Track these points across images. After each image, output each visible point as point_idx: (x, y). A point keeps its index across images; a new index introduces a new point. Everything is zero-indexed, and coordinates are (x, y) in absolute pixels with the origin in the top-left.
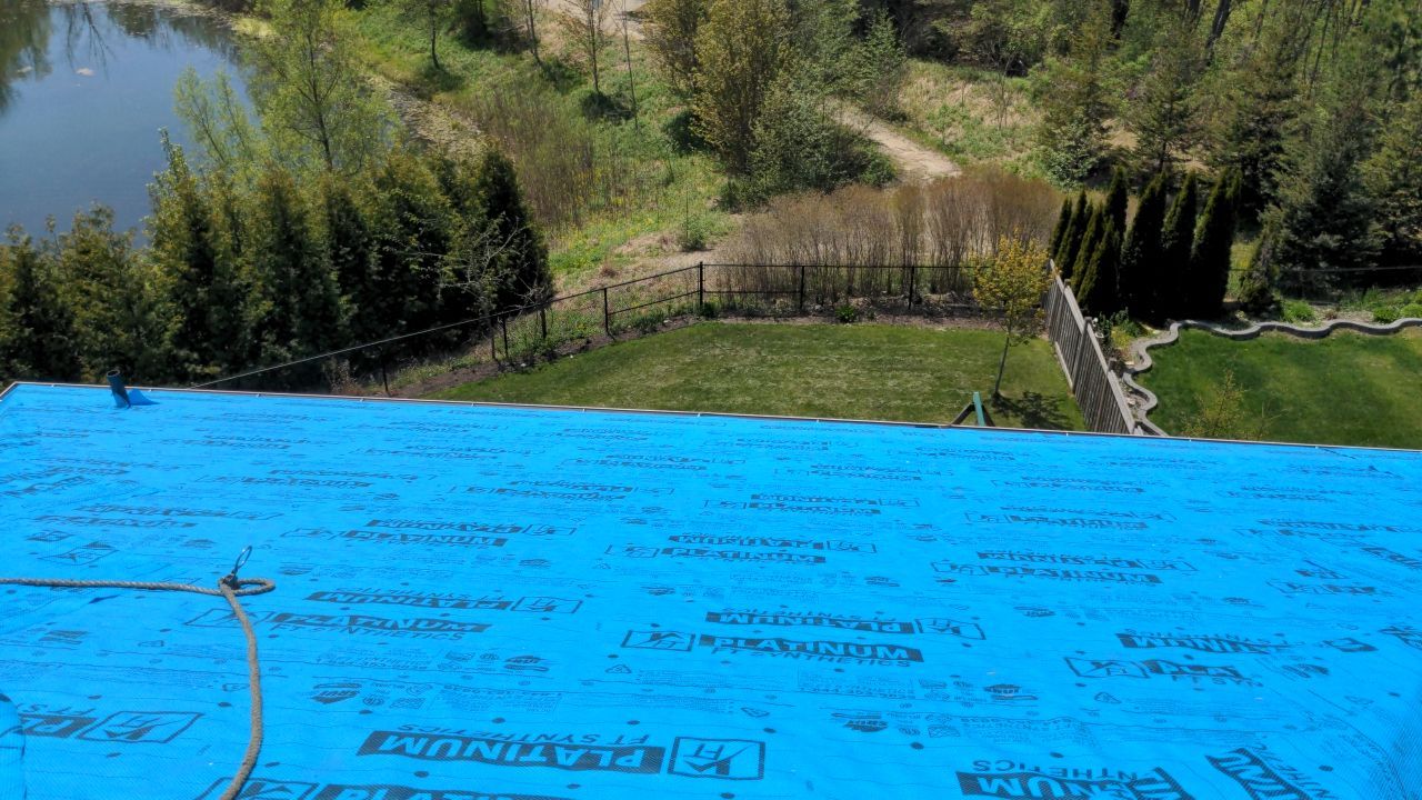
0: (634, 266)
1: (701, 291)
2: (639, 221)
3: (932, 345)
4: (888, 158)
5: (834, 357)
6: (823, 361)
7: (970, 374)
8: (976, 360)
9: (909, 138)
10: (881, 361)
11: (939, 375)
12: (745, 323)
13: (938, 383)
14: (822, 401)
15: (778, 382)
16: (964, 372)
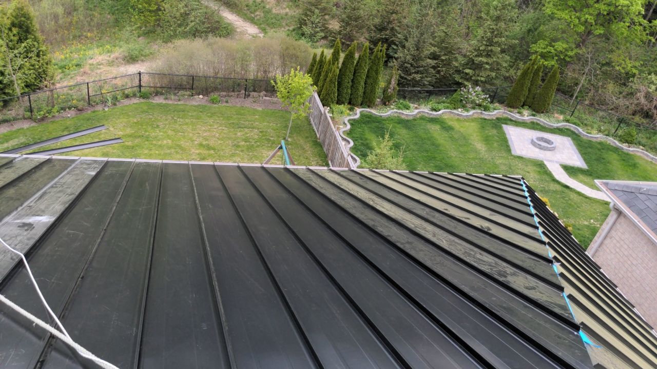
0: (100, 71)
1: (140, 86)
2: (101, 46)
3: (257, 117)
4: (229, 24)
5: (211, 121)
6: (206, 123)
7: (275, 130)
8: (277, 124)
9: (238, 15)
10: (233, 123)
11: (261, 130)
12: (165, 102)
13: (260, 134)
14: (207, 142)
15: (183, 132)
16: (272, 129)
